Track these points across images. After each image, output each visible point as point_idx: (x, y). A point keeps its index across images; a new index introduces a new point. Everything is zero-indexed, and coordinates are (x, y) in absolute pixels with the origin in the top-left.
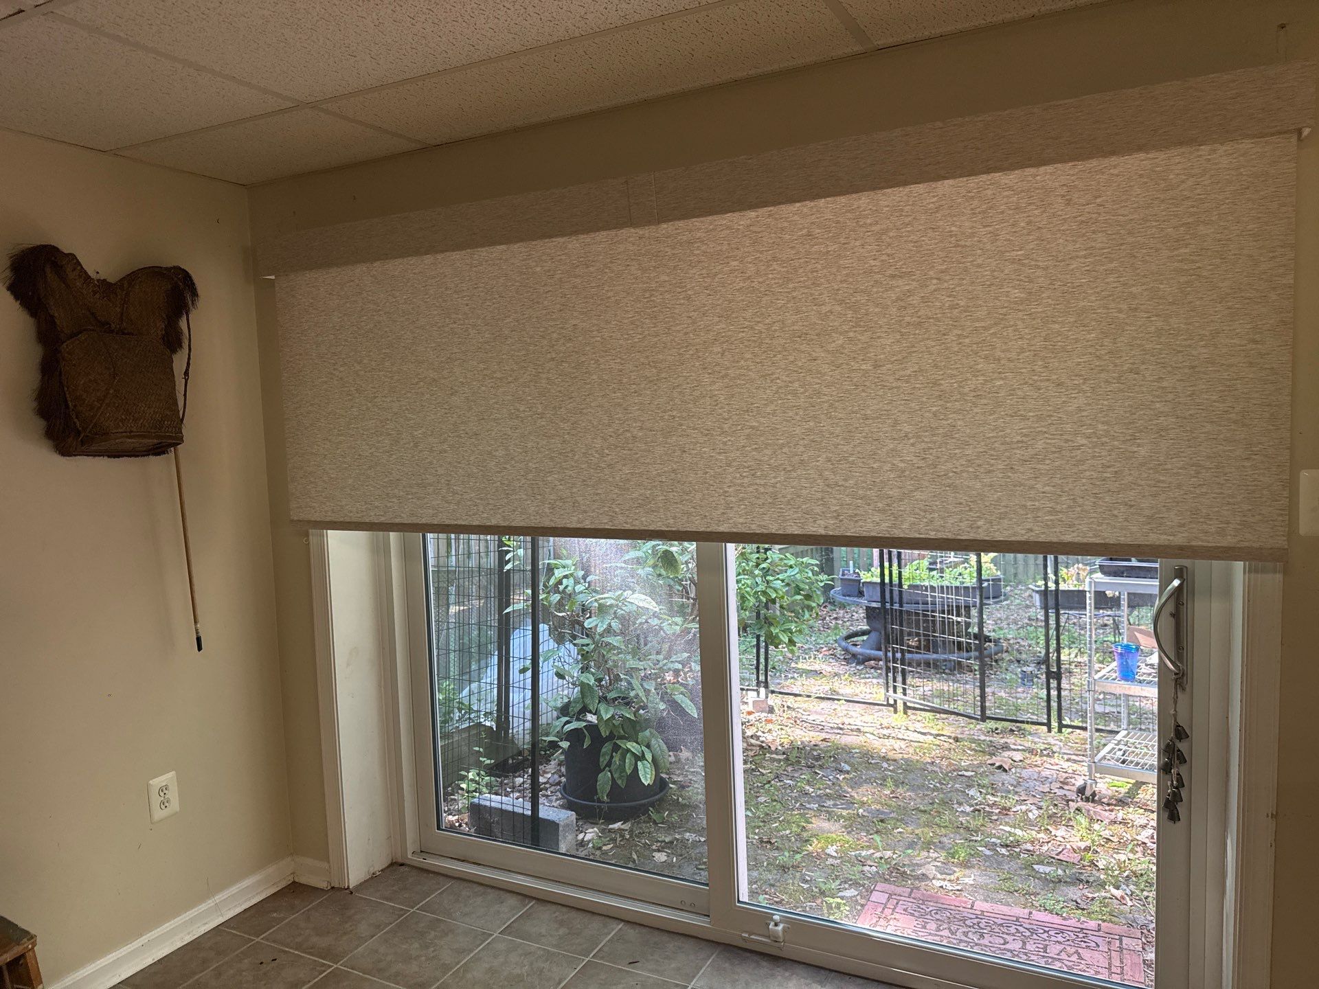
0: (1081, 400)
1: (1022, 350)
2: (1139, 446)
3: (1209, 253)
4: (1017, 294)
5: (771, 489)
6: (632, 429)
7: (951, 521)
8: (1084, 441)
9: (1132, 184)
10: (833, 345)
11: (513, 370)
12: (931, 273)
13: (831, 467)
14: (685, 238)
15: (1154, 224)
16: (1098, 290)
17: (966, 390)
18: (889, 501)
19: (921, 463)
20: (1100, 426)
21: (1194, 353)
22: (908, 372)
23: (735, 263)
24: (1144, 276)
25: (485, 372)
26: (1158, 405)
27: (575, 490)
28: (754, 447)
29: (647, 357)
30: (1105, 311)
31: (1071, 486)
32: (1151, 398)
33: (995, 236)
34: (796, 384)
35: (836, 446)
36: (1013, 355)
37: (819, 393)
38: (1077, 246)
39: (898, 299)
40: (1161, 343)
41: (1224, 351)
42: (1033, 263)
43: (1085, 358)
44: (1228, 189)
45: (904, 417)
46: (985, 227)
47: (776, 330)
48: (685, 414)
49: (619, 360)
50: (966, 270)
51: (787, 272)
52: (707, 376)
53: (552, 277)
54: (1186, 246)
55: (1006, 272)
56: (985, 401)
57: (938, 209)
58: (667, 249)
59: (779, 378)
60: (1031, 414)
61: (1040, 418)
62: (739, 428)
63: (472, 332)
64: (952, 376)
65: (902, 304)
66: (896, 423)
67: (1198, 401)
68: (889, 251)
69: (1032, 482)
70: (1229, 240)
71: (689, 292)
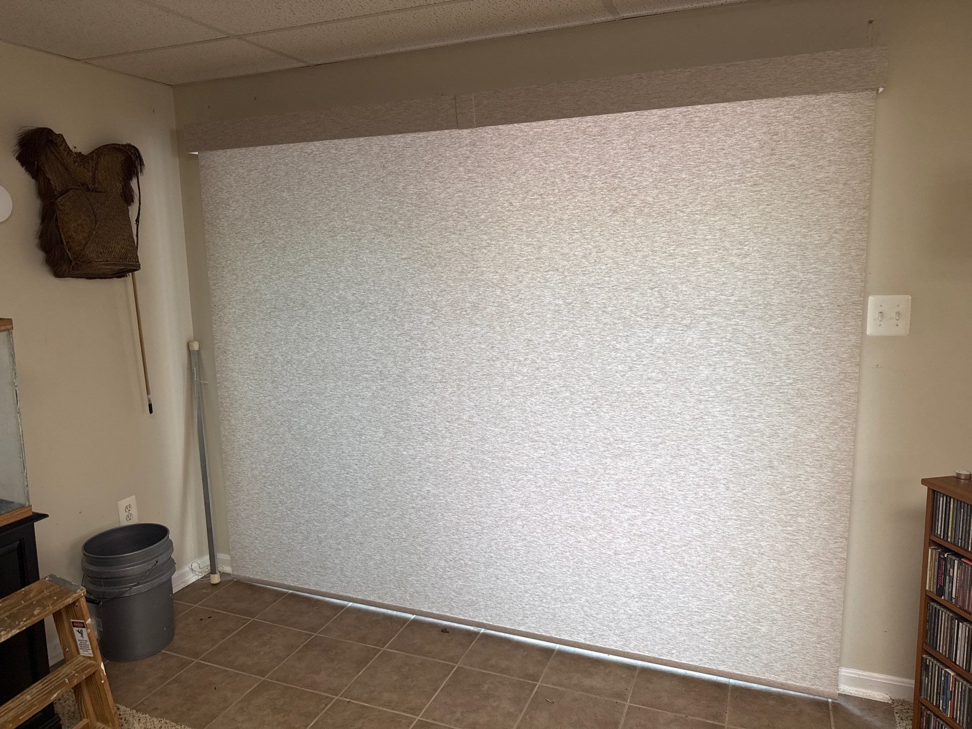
0: (731, 596)
1: (699, 563)
2: (761, 626)
3: (803, 533)
4: (696, 531)
5: (551, 611)
6: (464, 559)
7: (657, 647)
8: (732, 618)
9: (763, 487)
10: (590, 536)
11: (386, 509)
12: (648, 509)
13: (589, 605)
14: (500, 455)
15: (774, 511)
16: (743, 539)
17: (668, 578)
18: (622, 630)
19: (642, 613)
20: (741, 612)
21: (793, 583)
22: (635, 561)
23: (532, 477)
24: (768, 537)
25: (368, 507)
26: (773, 607)
27: (426, 588)
28: (542, 584)
29: (475, 518)
30: (745, 551)
31: (724, 640)
32: (769, 602)
33: (685, 497)
34: (568, 554)
35: (592, 594)
36: (694, 564)
37: (582, 563)
38: (732, 513)
39: (629, 519)
40: (775, 575)
41: (809, 585)
42: (706, 517)
43: (734, 574)
44: (814, 501)
45: (632, 586)
46: (679, 491)
47: (555, 520)
48: (499, 557)
49: (457, 517)
50: (668, 512)
51: (563, 488)
52: (513, 537)
53: (414, 459)
54: (791, 526)
55: (691, 518)
56: (679, 586)
57: (652, 475)
58: (488, 459)
59: (557, 548)
60: (703, 598)
61: (708, 601)
62: (533, 571)
63: (360, 482)
64: (660, 569)
65: (631, 522)
66: (627, 588)
67: (794, 608)
68: (623, 491)
69: (702, 635)
70: (814, 528)
71: (502, 486)
